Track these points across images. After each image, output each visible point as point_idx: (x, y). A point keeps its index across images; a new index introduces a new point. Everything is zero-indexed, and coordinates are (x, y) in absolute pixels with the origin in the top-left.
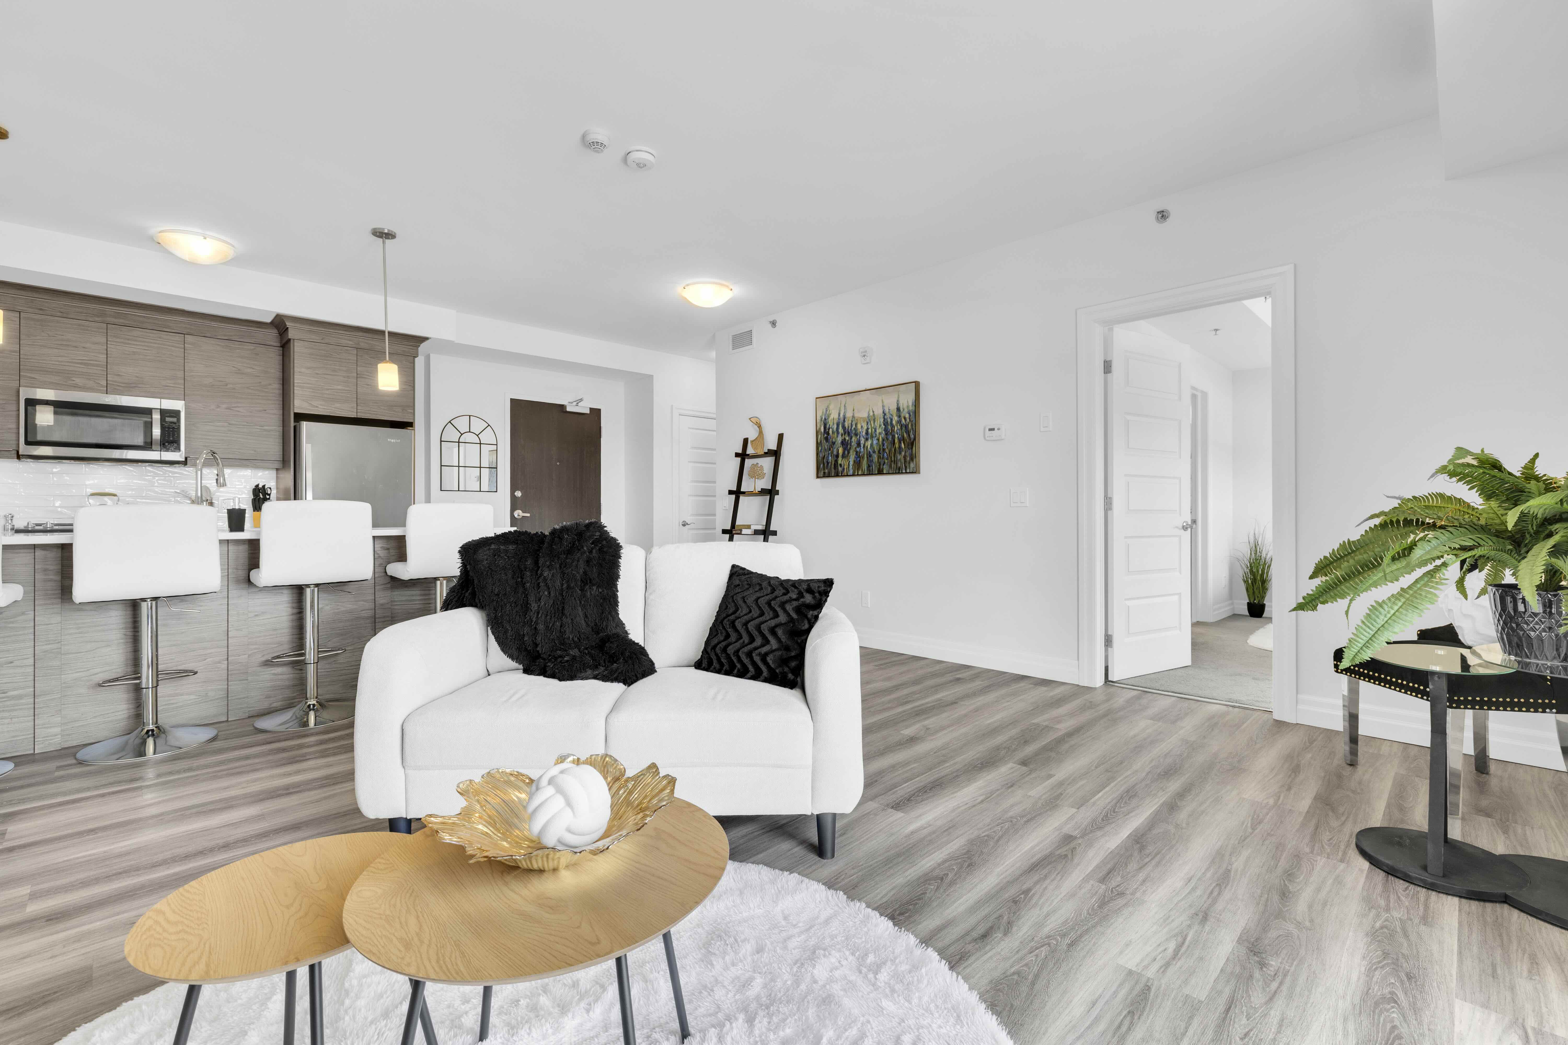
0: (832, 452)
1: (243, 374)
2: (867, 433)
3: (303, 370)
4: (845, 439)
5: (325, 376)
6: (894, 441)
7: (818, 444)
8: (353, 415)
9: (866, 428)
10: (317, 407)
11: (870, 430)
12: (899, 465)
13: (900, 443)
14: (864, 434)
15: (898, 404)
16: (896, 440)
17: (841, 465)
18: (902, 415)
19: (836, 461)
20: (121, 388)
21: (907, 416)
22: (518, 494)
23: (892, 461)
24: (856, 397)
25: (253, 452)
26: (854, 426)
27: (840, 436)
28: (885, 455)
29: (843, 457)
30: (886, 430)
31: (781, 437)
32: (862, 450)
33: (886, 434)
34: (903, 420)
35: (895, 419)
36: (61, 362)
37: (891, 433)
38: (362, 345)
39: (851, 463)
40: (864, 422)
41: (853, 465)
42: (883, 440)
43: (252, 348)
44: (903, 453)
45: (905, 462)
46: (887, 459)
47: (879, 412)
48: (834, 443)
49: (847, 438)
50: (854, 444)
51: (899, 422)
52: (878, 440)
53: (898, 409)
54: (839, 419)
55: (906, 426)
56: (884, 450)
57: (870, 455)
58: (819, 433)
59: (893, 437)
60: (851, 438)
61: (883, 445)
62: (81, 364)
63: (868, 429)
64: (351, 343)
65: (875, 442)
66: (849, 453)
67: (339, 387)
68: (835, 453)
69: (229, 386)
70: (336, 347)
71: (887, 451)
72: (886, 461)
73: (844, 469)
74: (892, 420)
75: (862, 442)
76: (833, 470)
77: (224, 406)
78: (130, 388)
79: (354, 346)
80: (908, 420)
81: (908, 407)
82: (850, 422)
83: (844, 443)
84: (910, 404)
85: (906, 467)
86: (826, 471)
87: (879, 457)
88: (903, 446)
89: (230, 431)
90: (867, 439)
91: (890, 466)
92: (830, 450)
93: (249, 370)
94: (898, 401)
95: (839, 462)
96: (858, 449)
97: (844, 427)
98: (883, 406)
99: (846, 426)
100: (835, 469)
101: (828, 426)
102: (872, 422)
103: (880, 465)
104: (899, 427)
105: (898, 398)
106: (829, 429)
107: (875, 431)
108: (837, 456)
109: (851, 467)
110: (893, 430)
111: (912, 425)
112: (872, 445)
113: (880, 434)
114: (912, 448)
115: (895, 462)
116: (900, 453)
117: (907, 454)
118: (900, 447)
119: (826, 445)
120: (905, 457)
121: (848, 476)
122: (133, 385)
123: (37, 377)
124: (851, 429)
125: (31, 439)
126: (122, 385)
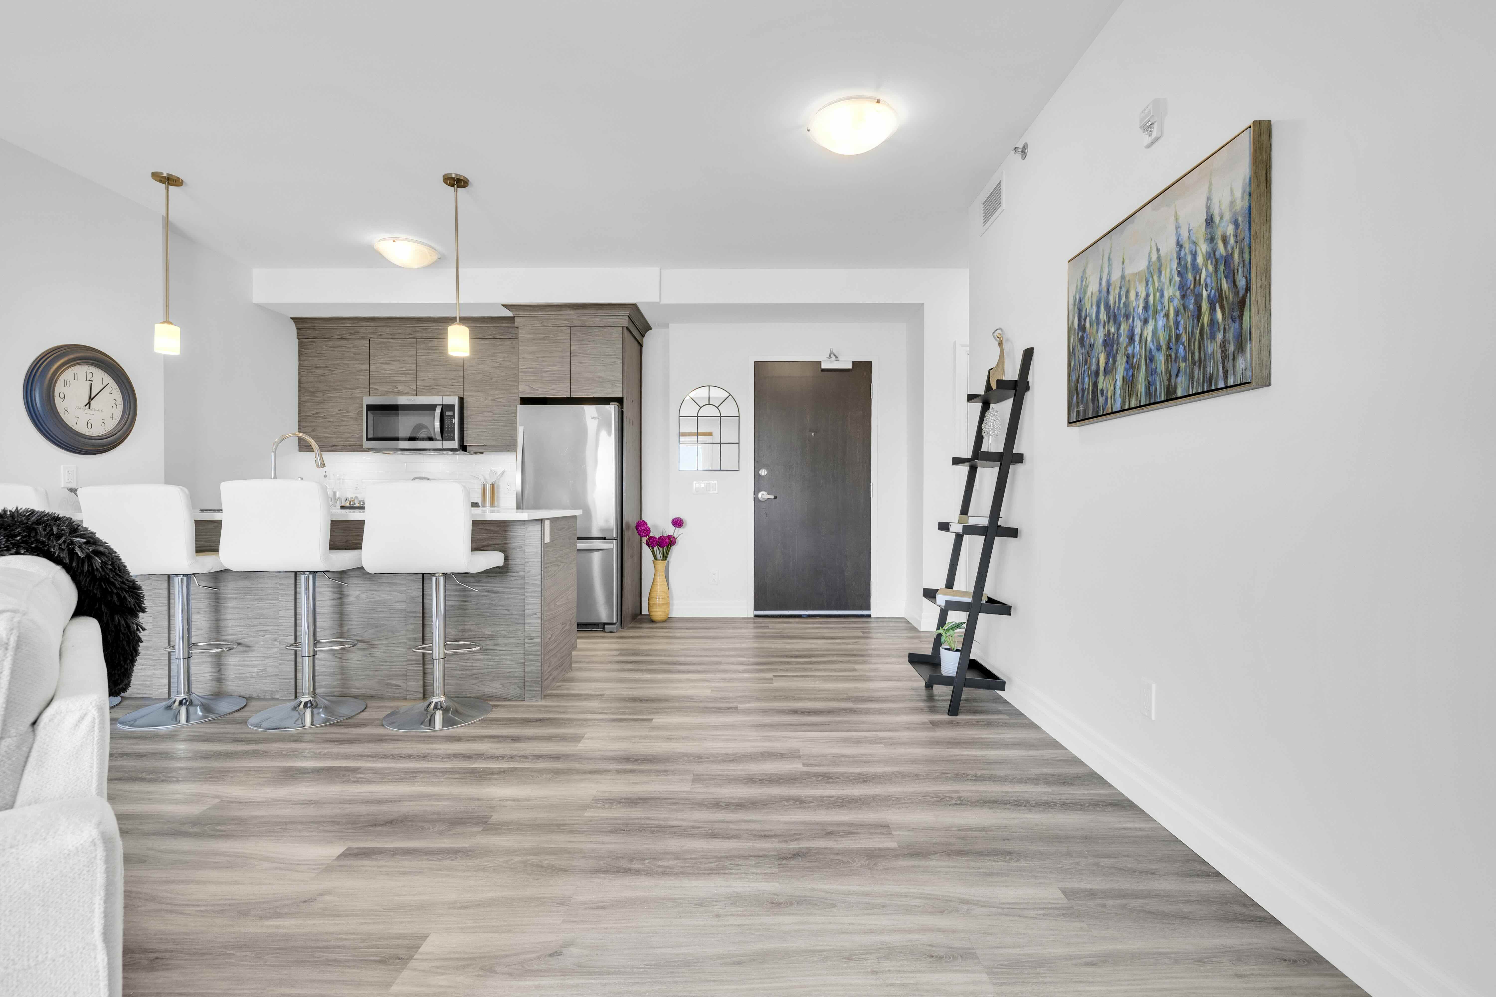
0: (1090, 368)
1: (503, 367)
2: (1146, 308)
3: (526, 355)
4: (1109, 331)
5: (544, 359)
6: (1199, 308)
7: (1071, 354)
8: (566, 395)
9: (1143, 295)
10: (537, 390)
11: (1151, 298)
12: (1210, 369)
13: (1212, 309)
14: (1140, 310)
15: (1208, 208)
16: (1205, 306)
17: (1102, 391)
18: (1219, 234)
19: (1095, 384)
20: (424, 391)
21: (1230, 230)
22: (763, 472)
23: (1194, 363)
24: (1130, 227)
25: (510, 438)
26: (1123, 299)
27: (1101, 329)
28: (1181, 349)
29: (1106, 372)
30: (1182, 287)
31: (1028, 354)
32: (1137, 349)
33: (1183, 297)
34: (1221, 245)
35: (1203, 248)
36: (391, 374)
37: (1193, 291)
38: (577, 323)
39: (1119, 383)
40: (1140, 282)
41: (1122, 388)
42: (1177, 314)
43: (510, 342)
44: (1220, 336)
45: (1224, 357)
46: (1185, 360)
47: (1168, 247)
48: (1092, 346)
49: (1112, 330)
50: (1123, 340)
51: (1212, 254)
52: (1167, 316)
53: (1210, 221)
54: (1100, 292)
55: (1227, 260)
56: (1178, 337)
57: (1151, 359)
58: (1072, 332)
59: (1198, 297)
60: (1119, 328)
61: (1177, 324)
62: (401, 374)
63: (1148, 295)
64: (566, 322)
65: (1161, 322)
66: (1115, 361)
67: (556, 368)
68: (1094, 367)
69: (494, 380)
70: (552, 328)
71: (1184, 339)
72: (1183, 365)
73: (1106, 400)
74: (1194, 255)
75: (1138, 330)
76: (1091, 404)
77: (490, 398)
78: (430, 390)
79: (569, 325)
80: (1232, 241)
81: (1232, 203)
82: (1117, 291)
83: (1109, 343)
84: (1238, 194)
85: (1226, 372)
86: (1081, 408)
87: (1169, 358)
88: (1219, 315)
89: (494, 420)
90: (1146, 322)
91: (1191, 377)
92: (1086, 361)
93: (508, 363)
94: (1209, 199)
95: (1100, 386)
96: (1130, 350)
97: (1107, 306)
98: (1178, 228)
99: (1111, 302)
100: (1093, 402)
101: (1083, 314)
102: (1156, 278)
103: (1169, 380)
104: (1211, 268)
105: (1210, 190)
106: (1085, 320)
107: (1162, 296)
108: (1097, 374)
109: (1118, 392)
110: (1197, 282)
111: (1242, 252)
112: (1154, 333)
113: (1171, 299)
114: (1241, 316)
115: (1201, 363)
116: (1213, 337)
117: (1230, 336)
118: (1213, 322)
119: (1080, 353)
120: (1223, 346)
121: (1113, 413)
122: (432, 387)
123: (378, 388)
124: (1119, 307)
125: (370, 436)
126: (426, 388)
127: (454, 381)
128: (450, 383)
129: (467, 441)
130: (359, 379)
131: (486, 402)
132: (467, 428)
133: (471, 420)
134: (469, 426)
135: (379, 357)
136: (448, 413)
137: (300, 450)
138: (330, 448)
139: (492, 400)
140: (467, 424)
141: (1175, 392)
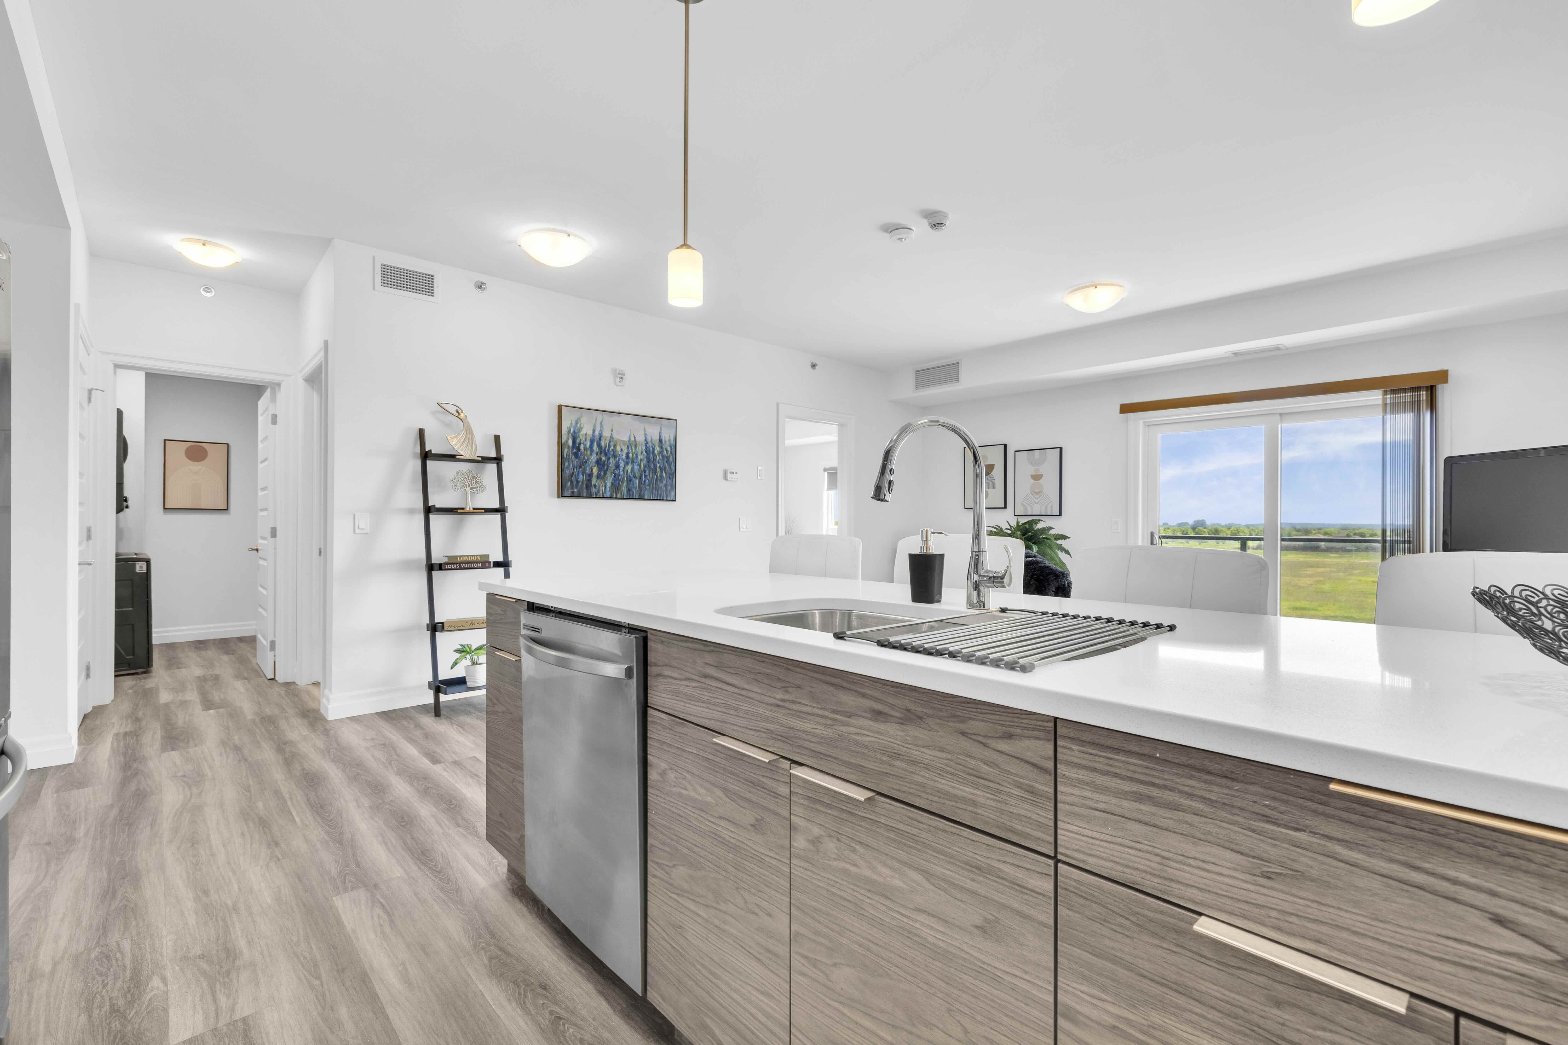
0: (583, 471)
2: (627, 457)
4: (600, 458)
9: (625, 451)
11: (630, 455)
12: (660, 492)
13: (661, 472)
14: (624, 457)
15: (660, 436)
16: (658, 469)
17: (595, 486)
18: (663, 447)
19: (589, 481)
21: (669, 448)
23: (653, 488)
24: (616, 417)
26: (612, 447)
27: (594, 454)
28: (647, 481)
29: (598, 477)
30: (647, 457)
31: (500, 444)
32: (621, 473)
33: (648, 462)
34: (663, 451)
35: (657, 448)
37: (653, 462)
39: (608, 485)
40: (624, 444)
41: (610, 487)
42: (645, 466)
44: (664, 482)
45: (666, 490)
46: (649, 485)
47: (640, 439)
48: (586, 461)
49: (603, 458)
50: (612, 465)
51: (661, 453)
52: (639, 465)
53: (659, 439)
54: (593, 436)
55: (667, 458)
56: (645, 476)
57: (630, 479)
59: (655, 465)
60: (608, 459)
61: (645, 471)
63: (628, 453)
65: (636, 467)
66: (605, 474)
68: (587, 472)
71: (648, 477)
72: (648, 487)
73: (598, 491)
74: (654, 448)
75: (622, 465)
76: (584, 490)
80: (670, 452)
81: (667, 441)
82: (607, 442)
83: (599, 463)
84: (670, 439)
85: (667, 495)
86: (575, 490)
87: (640, 482)
88: (664, 475)
90: (627, 463)
91: (652, 493)
92: (580, 467)
94: (660, 433)
95: (593, 482)
96: (616, 472)
97: (599, 445)
98: (647, 435)
99: (603, 444)
100: (587, 489)
101: (578, 441)
102: (633, 447)
103: (641, 491)
104: (661, 457)
105: (661, 430)
106: (580, 444)
107: (637, 456)
108: (590, 476)
109: (608, 489)
110: (654, 459)
111: (673, 458)
112: (632, 469)
113: (641, 460)
114: (673, 479)
115: (657, 489)
117: (669, 483)
118: (662, 476)
119: (575, 462)
120: (666, 486)
121: (603, 498)
124: (608, 450)
141: (644, 496)
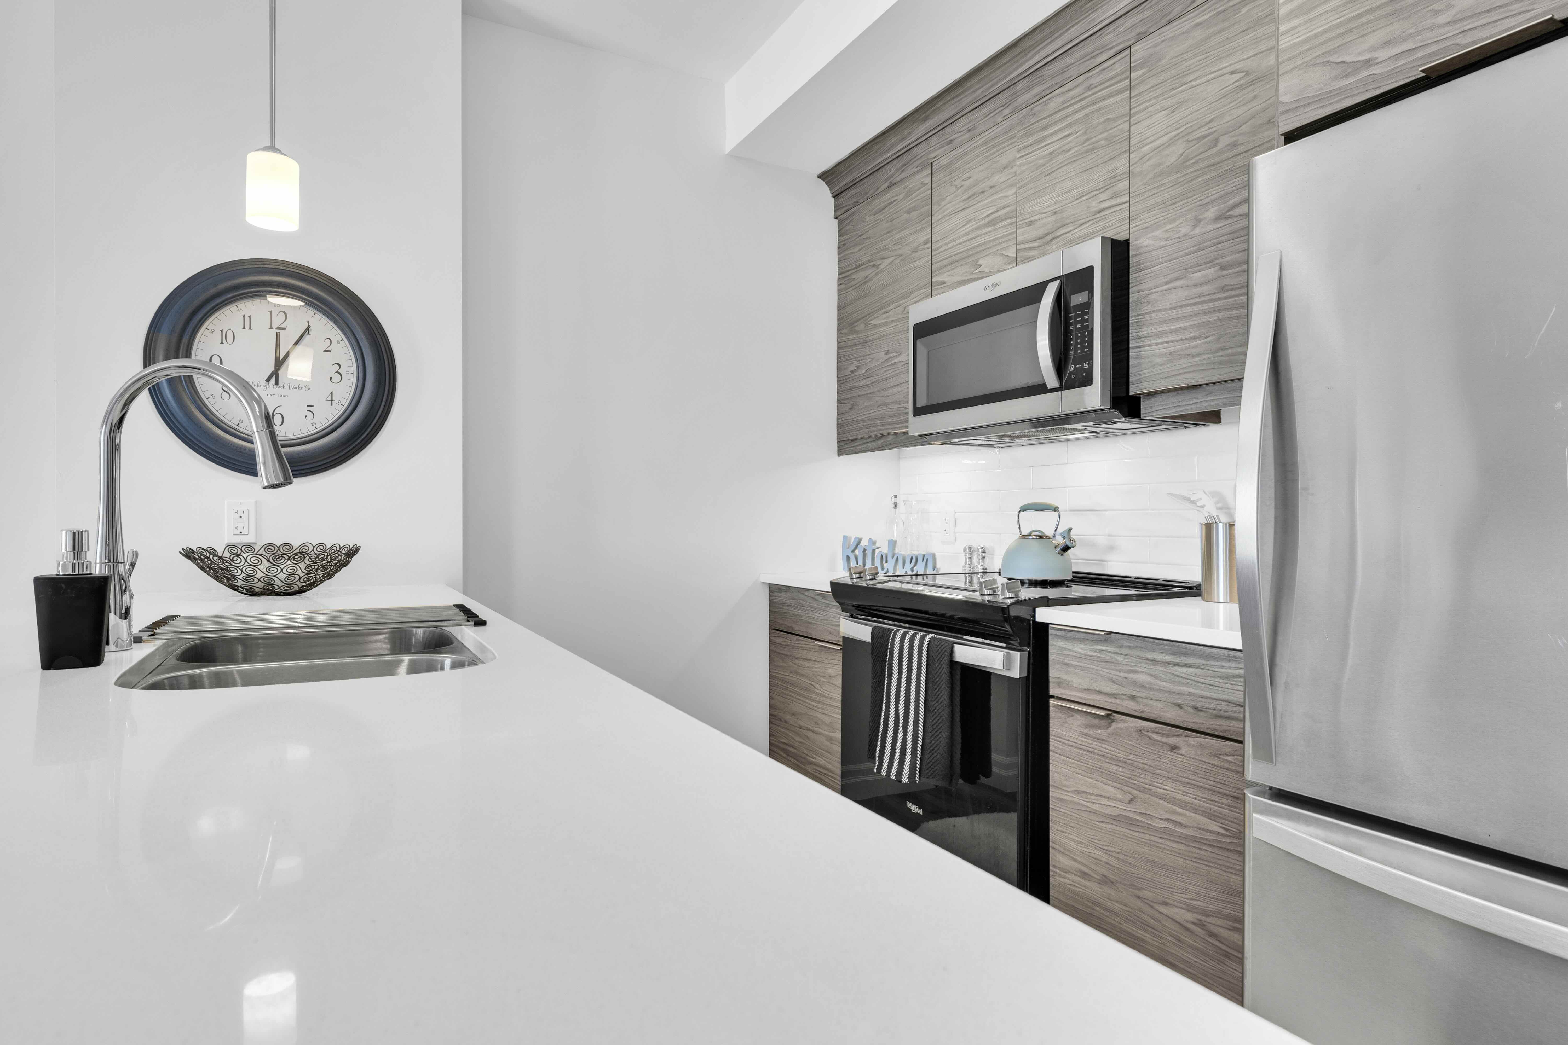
20: (1032, 253)
36: (969, 233)
62: (987, 225)
78: (1045, 246)
122: (1051, 236)
123: (946, 280)
125: (922, 402)
126: (1035, 244)
127: (1103, 196)
128: (1095, 205)
129: (1139, 381)
130: (915, 268)
131: (1197, 231)
132: (1139, 338)
133: (1148, 309)
134: (1144, 332)
135: (948, 199)
136: (1077, 299)
137: (840, 453)
138: (876, 444)
139: (1217, 219)
140: (1139, 324)
